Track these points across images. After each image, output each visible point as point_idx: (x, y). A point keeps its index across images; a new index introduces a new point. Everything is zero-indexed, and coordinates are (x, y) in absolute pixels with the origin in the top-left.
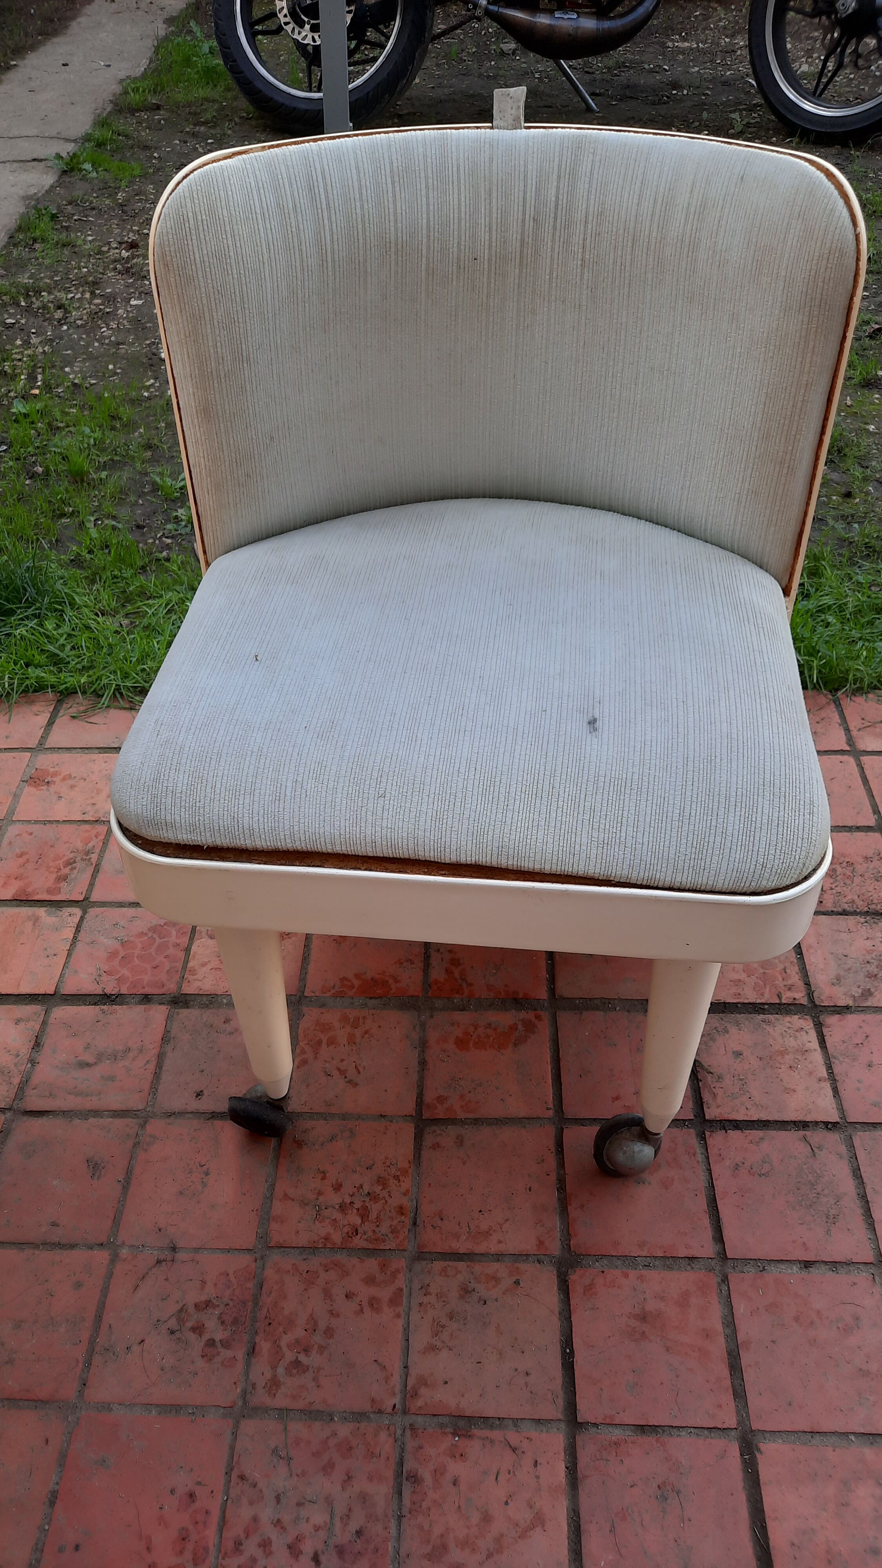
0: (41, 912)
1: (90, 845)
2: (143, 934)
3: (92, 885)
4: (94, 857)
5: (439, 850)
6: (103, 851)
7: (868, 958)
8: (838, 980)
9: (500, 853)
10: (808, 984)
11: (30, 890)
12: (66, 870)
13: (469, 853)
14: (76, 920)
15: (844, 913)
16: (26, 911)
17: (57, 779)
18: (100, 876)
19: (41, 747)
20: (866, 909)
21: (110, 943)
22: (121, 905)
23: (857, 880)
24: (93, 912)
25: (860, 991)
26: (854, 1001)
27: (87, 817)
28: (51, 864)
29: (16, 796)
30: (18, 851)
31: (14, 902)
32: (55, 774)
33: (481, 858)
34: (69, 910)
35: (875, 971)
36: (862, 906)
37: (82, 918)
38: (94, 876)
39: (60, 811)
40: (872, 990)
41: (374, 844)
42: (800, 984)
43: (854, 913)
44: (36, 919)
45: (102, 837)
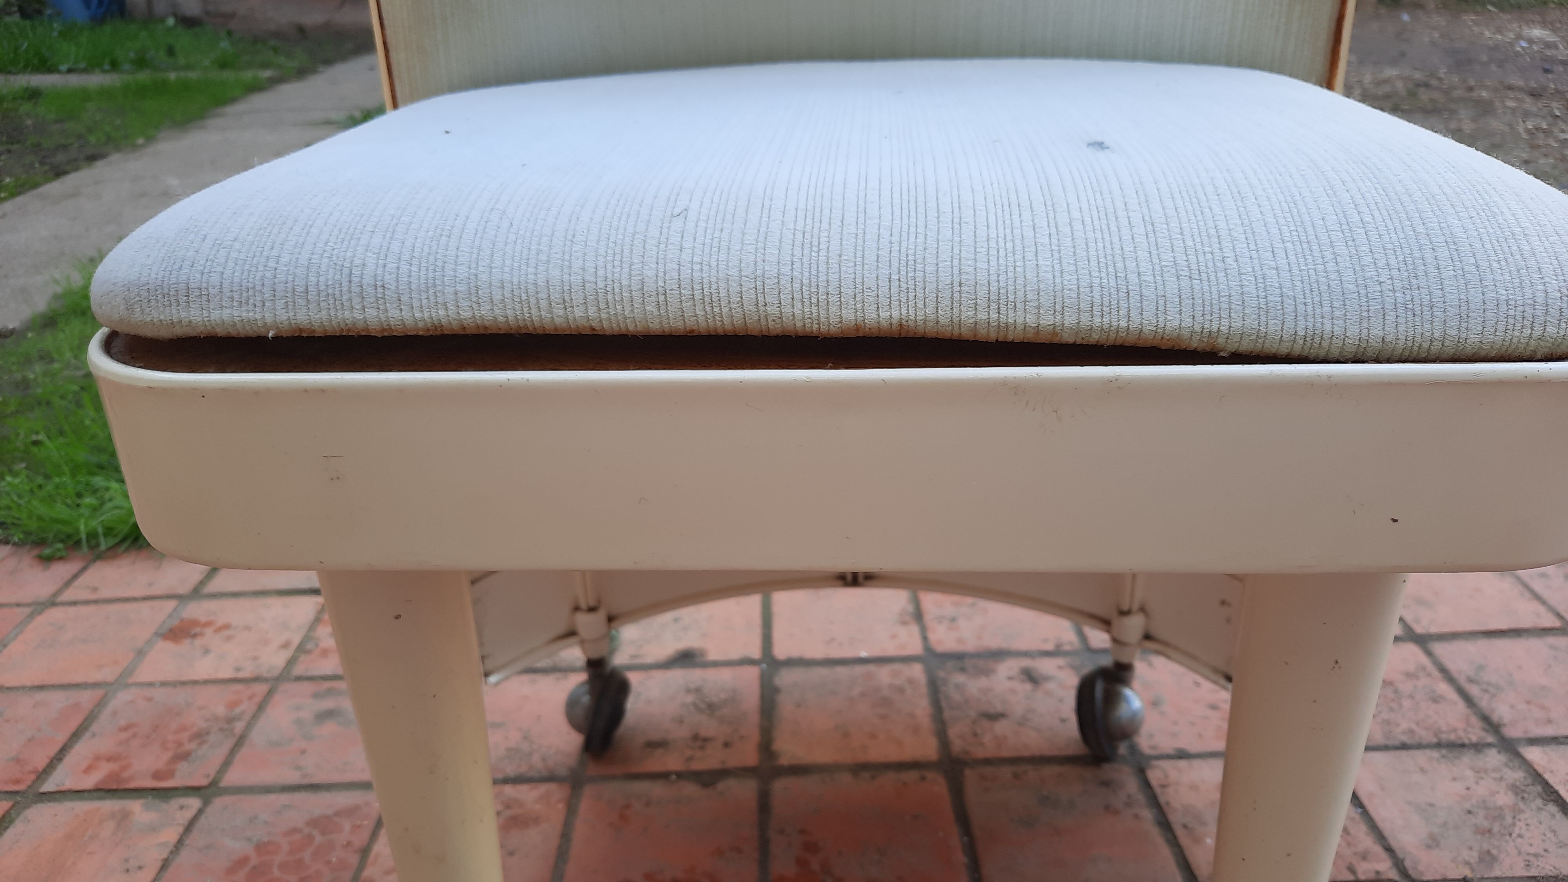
0: (136, 806)
1: (238, 710)
2: (295, 830)
3: (227, 764)
4: (239, 726)
5: (814, 300)
6: (255, 717)
7: (1467, 806)
8: (1433, 842)
9: (957, 295)
10: (1389, 849)
11: (125, 775)
12: (192, 746)
13: (884, 302)
14: (189, 814)
15: (1404, 747)
16: (109, 805)
17: (209, 631)
18: (244, 751)
19: (196, 593)
20: (1435, 740)
21: (237, 847)
22: (267, 790)
23: (1406, 703)
24: (218, 803)
25: (1475, 854)
26: (1472, 869)
27: (241, 675)
28: (171, 737)
29: (140, 653)
30: (123, 723)
31: (95, 794)
32: (208, 624)
33: (911, 311)
34: (183, 801)
35: (1486, 824)
36: (1428, 737)
37: (200, 812)
38: (233, 752)
39: (204, 668)
40: (1494, 852)
41: (662, 298)
42: (1378, 849)
43: (1419, 746)
44: (125, 815)
45: (258, 699)
